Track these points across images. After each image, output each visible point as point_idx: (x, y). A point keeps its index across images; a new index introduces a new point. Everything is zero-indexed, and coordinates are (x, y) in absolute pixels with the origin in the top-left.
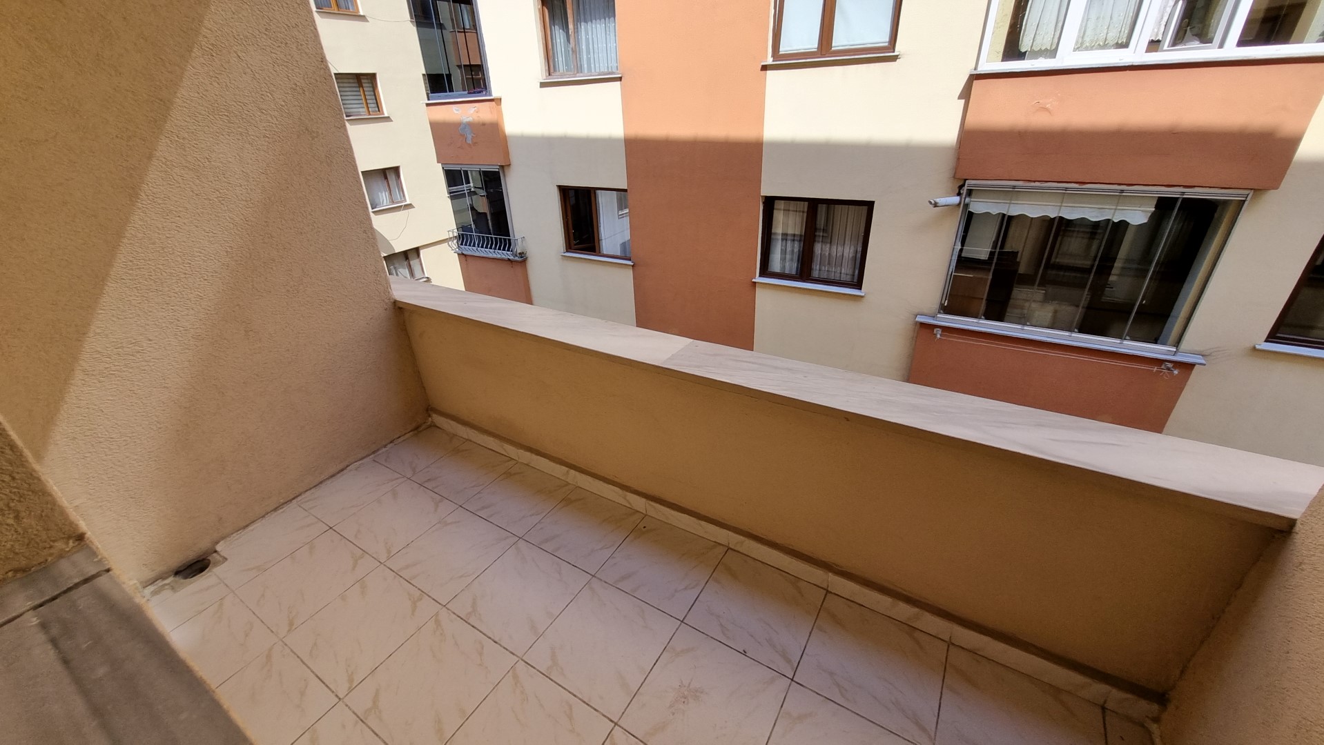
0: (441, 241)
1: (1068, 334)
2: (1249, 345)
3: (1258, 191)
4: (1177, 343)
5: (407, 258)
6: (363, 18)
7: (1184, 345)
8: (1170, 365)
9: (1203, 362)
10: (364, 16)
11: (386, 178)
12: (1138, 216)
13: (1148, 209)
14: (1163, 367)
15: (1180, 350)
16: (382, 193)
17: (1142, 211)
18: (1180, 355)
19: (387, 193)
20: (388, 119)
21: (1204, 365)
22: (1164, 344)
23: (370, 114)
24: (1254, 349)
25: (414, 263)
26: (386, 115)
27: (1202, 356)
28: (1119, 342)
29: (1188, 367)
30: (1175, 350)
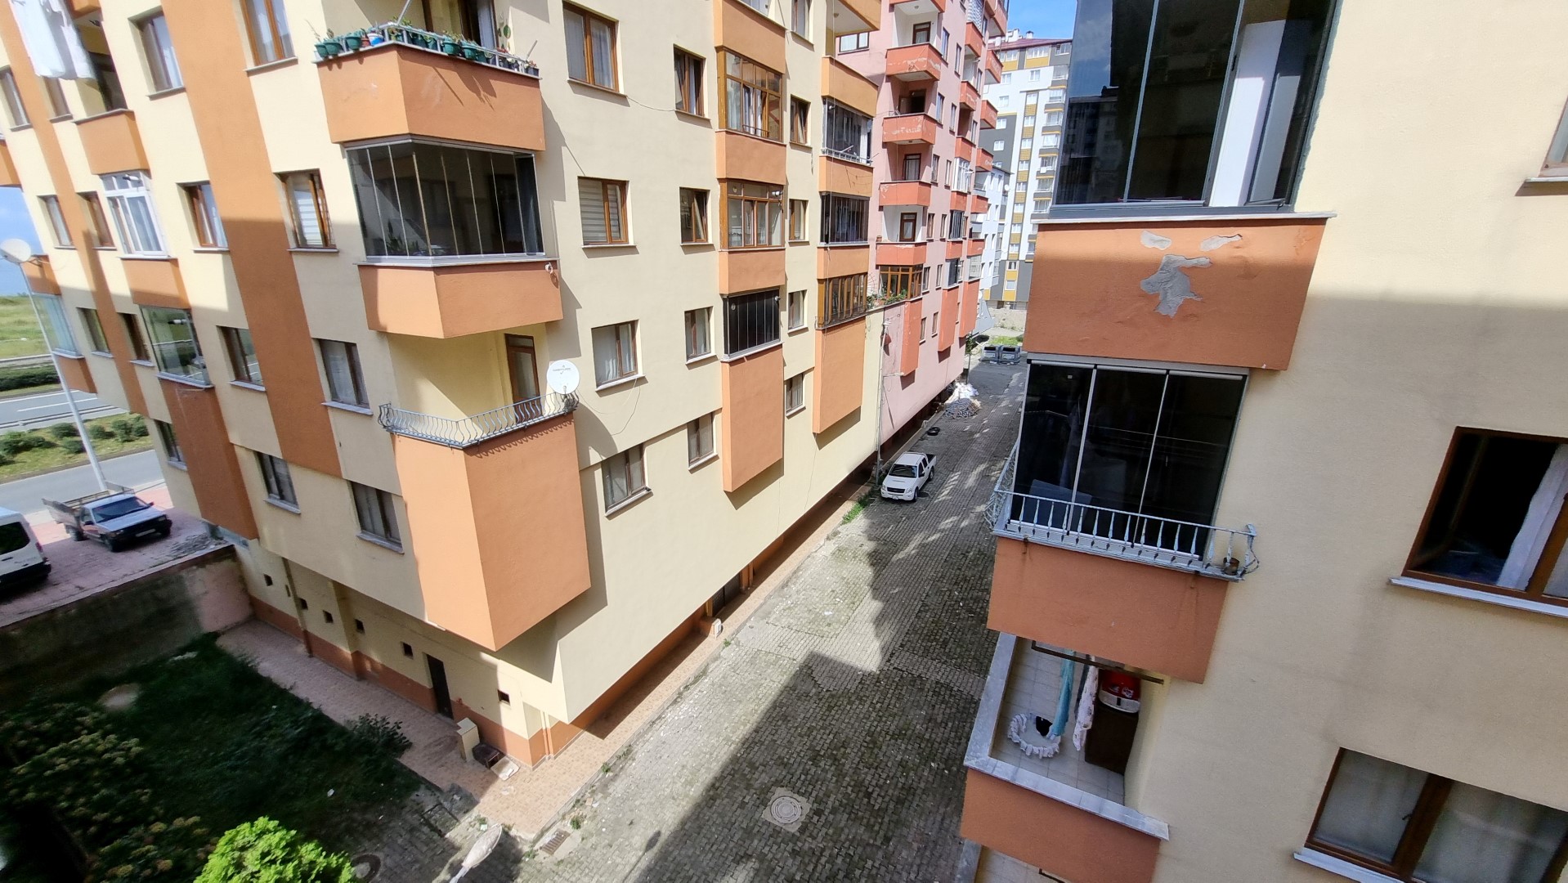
0: (676, 428)
5: (627, 461)
6: (622, 99)
10: (624, 97)
11: (618, 338)
16: (609, 361)
19: (614, 361)
20: (633, 249)
23: (612, 242)
25: (635, 467)
26: (631, 243)
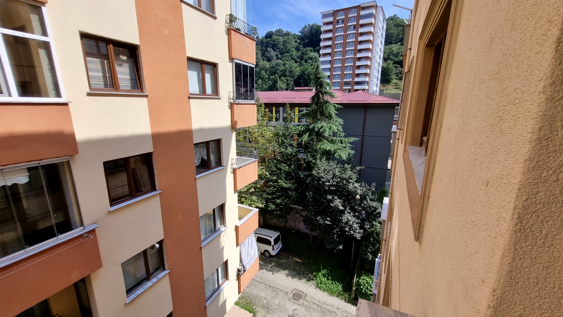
1: (23, 251)
2: (107, 211)
3: (72, 156)
4: (82, 224)
7: (85, 223)
8: (86, 235)
9: (97, 226)
12: (22, 179)
13: (25, 174)
14: (84, 237)
15: (85, 226)
17: (23, 176)
18: (87, 228)
21: (98, 227)
22: (77, 228)
24: (109, 211)
27: (94, 223)
28: (56, 238)
29: (93, 231)
30: (83, 228)
